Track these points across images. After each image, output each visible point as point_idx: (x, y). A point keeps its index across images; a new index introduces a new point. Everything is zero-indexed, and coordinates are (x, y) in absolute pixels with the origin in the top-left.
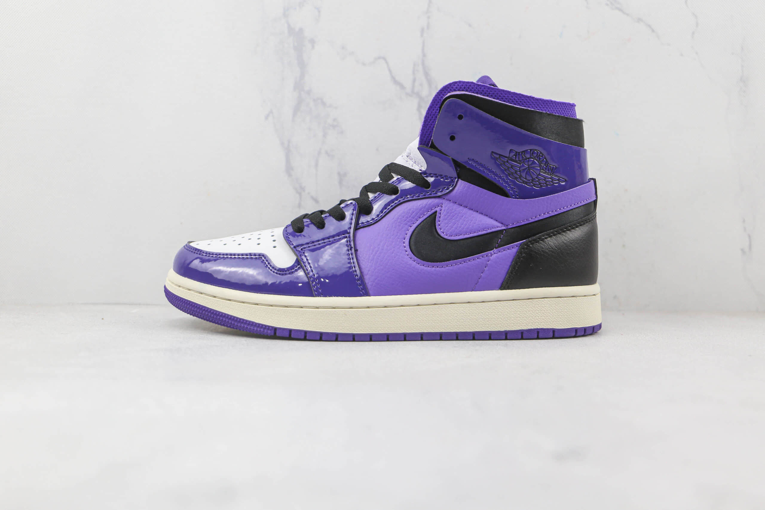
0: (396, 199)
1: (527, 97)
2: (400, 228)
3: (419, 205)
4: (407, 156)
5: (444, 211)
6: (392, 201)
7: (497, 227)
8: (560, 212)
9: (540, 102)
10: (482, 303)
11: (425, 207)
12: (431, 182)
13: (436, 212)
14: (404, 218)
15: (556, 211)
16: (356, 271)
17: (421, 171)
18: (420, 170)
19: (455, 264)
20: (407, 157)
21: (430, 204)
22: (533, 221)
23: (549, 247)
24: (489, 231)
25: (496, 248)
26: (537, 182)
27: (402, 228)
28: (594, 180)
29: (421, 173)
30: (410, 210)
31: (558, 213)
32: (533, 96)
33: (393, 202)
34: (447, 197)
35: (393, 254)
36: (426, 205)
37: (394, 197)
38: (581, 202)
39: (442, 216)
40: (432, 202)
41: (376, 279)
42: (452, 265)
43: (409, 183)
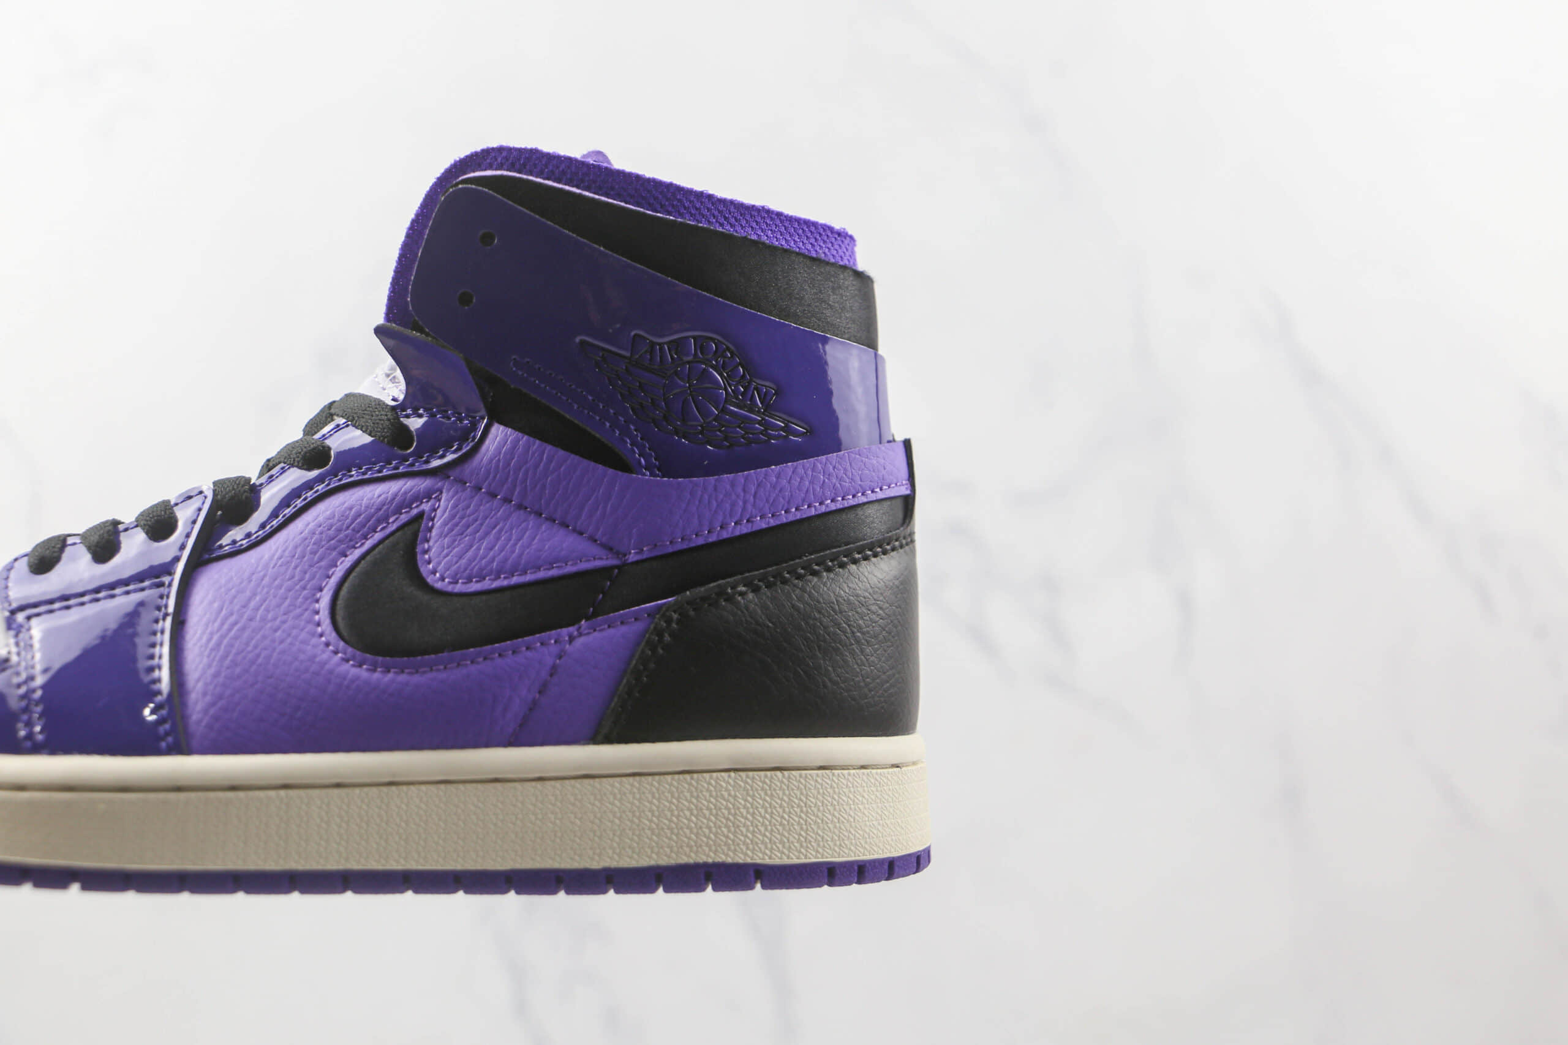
0: (320, 479)
1: (690, 192)
2: (316, 558)
3: (376, 496)
4: (388, 375)
5: (445, 511)
6: (308, 485)
7: (595, 559)
8: (784, 518)
9: (732, 209)
10: (534, 784)
11: (393, 499)
12: (417, 430)
13: (420, 515)
14: (331, 532)
15: (773, 516)
16: (159, 680)
17: (393, 403)
18: (394, 399)
19: (456, 664)
20: (385, 378)
21: (406, 493)
22: (700, 541)
23: (746, 620)
24: (570, 569)
25: (588, 619)
26: (718, 433)
27: (321, 559)
28: (907, 444)
29: (393, 408)
30: (351, 509)
31: (778, 523)
32: (711, 192)
33: (312, 489)
34: (454, 474)
35: (278, 634)
36: (396, 495)
37: (315, 473)
38: (854, 496)
39: (438, 523)
40: (414, 486)
41: (213, 704)
42: (445, 668)
43: (359, 432)
